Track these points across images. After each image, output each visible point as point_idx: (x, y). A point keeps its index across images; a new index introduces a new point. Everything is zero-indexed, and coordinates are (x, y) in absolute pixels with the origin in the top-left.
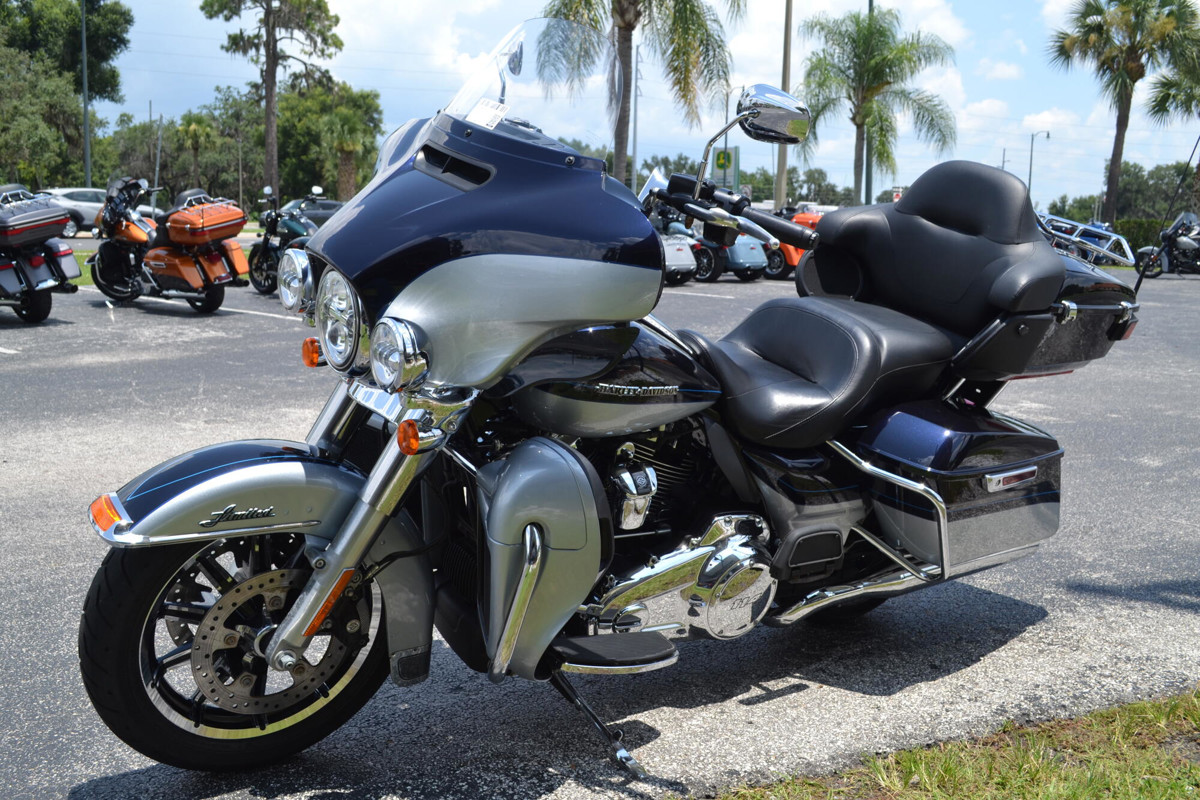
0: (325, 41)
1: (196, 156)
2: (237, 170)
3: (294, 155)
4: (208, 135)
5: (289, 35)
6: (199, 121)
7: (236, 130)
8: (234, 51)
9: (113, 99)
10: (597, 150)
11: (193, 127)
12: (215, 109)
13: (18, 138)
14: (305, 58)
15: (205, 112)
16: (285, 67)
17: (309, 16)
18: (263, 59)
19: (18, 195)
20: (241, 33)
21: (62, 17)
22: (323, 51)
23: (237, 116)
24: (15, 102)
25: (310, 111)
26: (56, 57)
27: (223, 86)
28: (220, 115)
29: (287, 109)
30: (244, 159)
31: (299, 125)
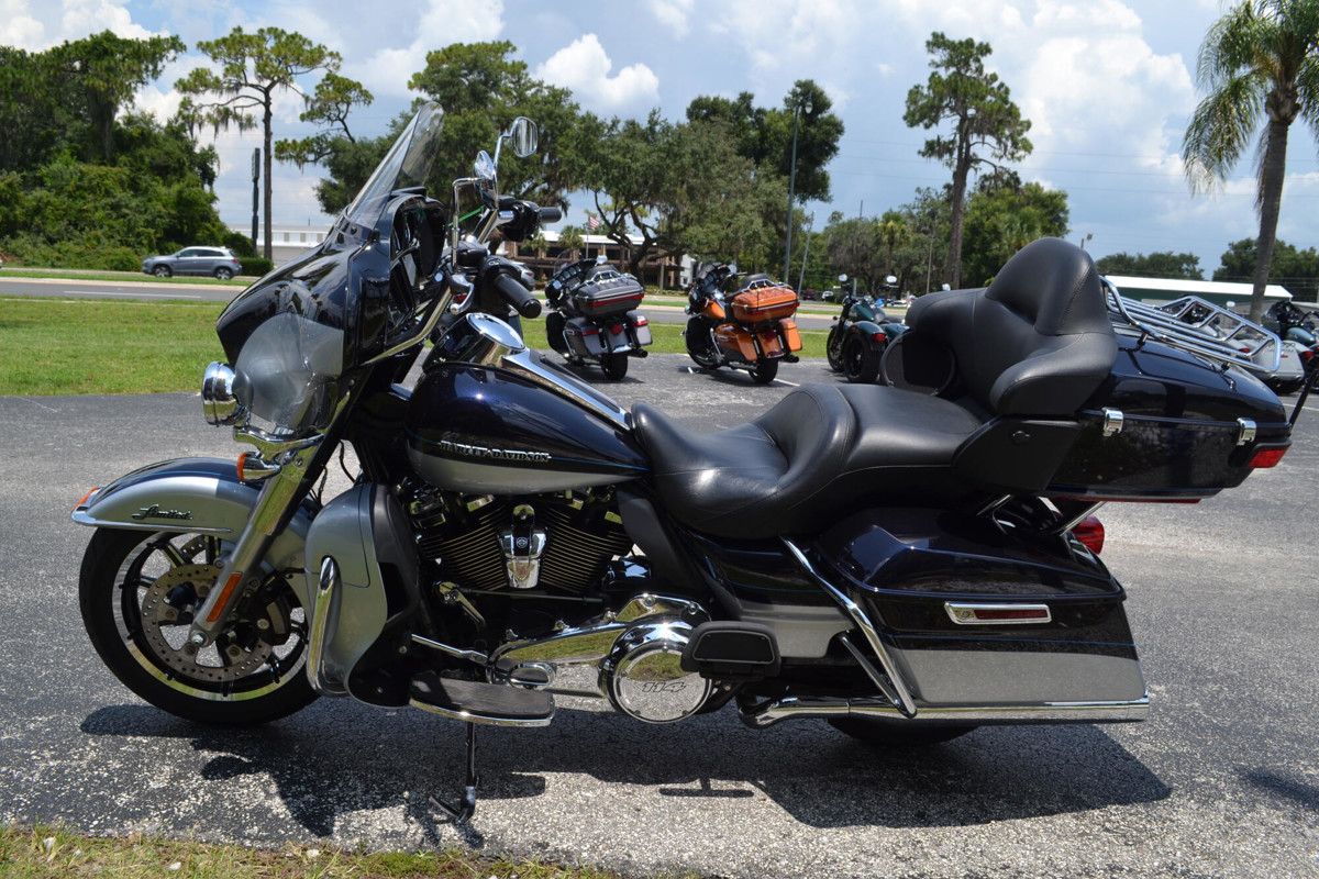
0: (1015, 144)
1: (891, 250)
2: (927, 263)
3: (979, 251)
4: (903, 231)
5: (980, 140)
6: (896, 218)
7: (930, 227)
8: (930, 156)
9: (823, 199)
10: (1303, 252)
11: (891, 223)
12: (914, 208)
13: (736, 231)
14: (995, 161)
15: (904, 210)
16: (976, 170)
17: (1000, 122)
18: (956, 163)
19: (608, 274)
20: (939, 139)
21: (785, 129)
22: (1012, 154)
23: (933, 215)
24: (739, 201)
25: (998, 210)
26: (777, 163)
27: (923, 188)
28: (918, 213)
29: (977, 208)
30: (935, 254)
31: (987, 223)
